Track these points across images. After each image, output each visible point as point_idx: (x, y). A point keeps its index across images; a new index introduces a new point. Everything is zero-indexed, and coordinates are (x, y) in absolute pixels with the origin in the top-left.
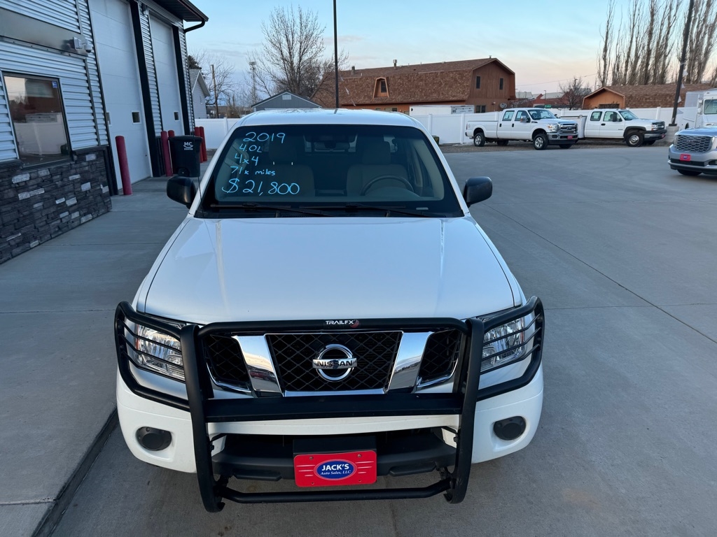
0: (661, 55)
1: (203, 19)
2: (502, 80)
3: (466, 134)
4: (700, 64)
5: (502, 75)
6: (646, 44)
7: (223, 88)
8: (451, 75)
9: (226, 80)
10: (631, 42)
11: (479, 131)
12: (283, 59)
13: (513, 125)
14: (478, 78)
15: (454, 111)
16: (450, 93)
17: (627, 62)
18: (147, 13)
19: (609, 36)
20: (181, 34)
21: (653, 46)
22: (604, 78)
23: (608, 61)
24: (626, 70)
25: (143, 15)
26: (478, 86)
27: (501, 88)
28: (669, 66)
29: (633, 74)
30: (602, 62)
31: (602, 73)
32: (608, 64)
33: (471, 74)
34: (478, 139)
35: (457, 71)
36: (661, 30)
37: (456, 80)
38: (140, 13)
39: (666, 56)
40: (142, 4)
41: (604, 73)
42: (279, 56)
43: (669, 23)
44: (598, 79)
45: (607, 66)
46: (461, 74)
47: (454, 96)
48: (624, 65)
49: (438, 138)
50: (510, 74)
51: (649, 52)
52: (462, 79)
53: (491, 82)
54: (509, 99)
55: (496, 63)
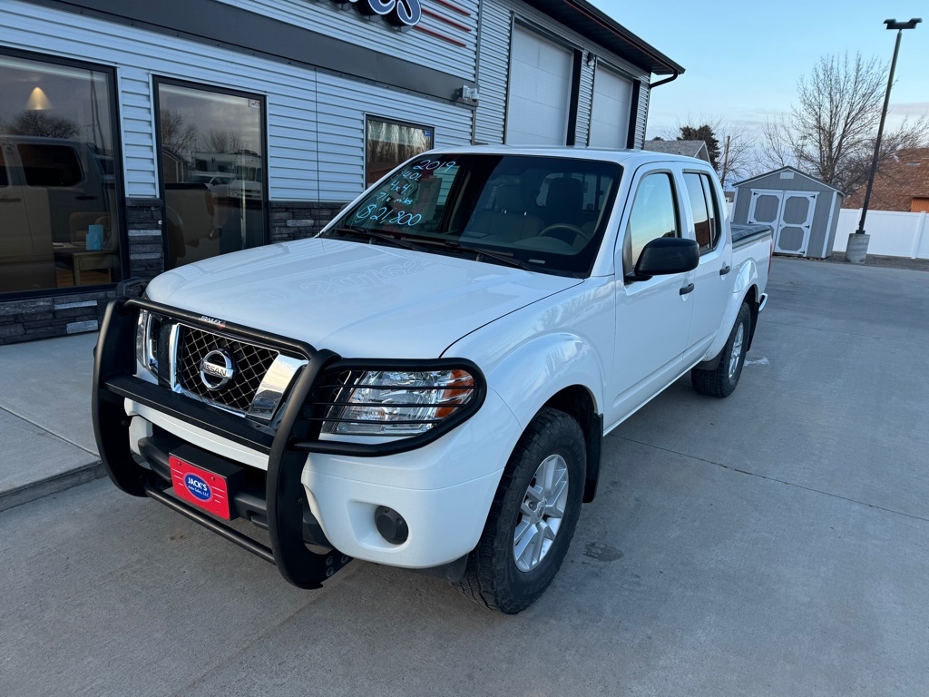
1: (675, 70)
7: (735, 166)
9: (742, 156)
12: (820, 128)
18: (592, 63)
20: (642, 90)
25: (588, 66)
38: (583, 63)
40: (590, 54)
42: (812, 122)
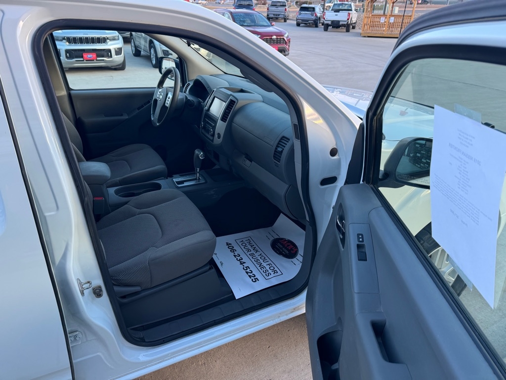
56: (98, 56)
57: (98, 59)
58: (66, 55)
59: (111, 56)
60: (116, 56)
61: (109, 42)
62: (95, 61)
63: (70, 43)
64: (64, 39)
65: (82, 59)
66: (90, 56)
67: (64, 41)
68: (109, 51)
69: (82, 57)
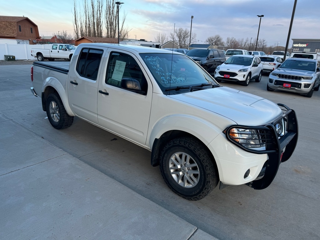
0: (99, 25)
2: (31, 28)
3: (32, 55)
4: (114, 31)
5: (31, 26)
6: (92, 20)
8: (3, 23)
10: (86, 18)
11: (39, 54)
13: (58, 52)
14: (20, 27)
15: (19, 43)
16: (5, 33)
17: (86, 27)
19: (76, 14)
21: (95, 21)
22: (77, 32)
23: (77, 25)
24: (86, 30)
26: (20, 31)
27: (32, 32)
28: (102, 30)
29: (90, 32)
30: (75, 25)
31: (76, 30)
32: (78, 26)
33: (16, 24)
34: (40, 58)
35: (6, 21)
36: (97, 15)
37: (7, 26)
39: (101, 26)
41: (77, 30)
43: (100, 13)
44: (75, 33)
45: (78, 27)
46: (10, 23)
47: (8, 35)
48: (85, 27)
49: (14, 56)
50: (35, 26)
51: (94, 23)
52: (11, 26)
53: (27, 29)
54: (36, 38)
55: (27, 20)
56: (292, 86)
57: (291, 88)
58: (275, 83)
59: (300, 88)
60: (304, 88)
61: (303, 80)
62: (290, 88)
63: (279, 77)
64: (277, 75)
65: (282, 86)
66: (287, 85)
67: (277, 76)
68: (301, 84)
69: (283, 85)
